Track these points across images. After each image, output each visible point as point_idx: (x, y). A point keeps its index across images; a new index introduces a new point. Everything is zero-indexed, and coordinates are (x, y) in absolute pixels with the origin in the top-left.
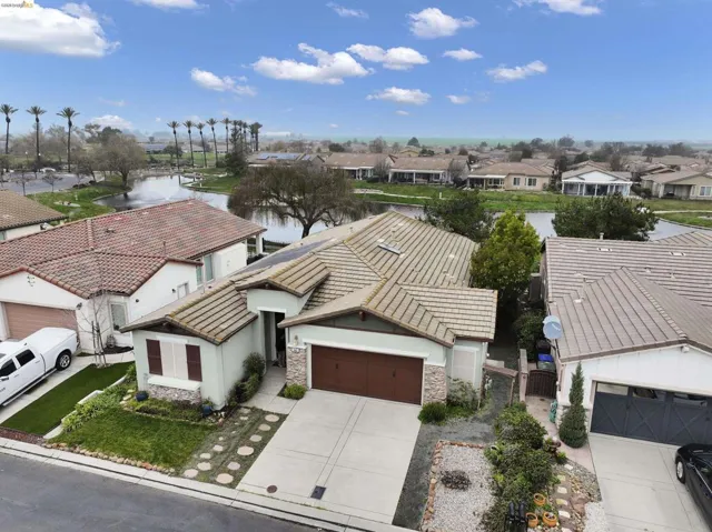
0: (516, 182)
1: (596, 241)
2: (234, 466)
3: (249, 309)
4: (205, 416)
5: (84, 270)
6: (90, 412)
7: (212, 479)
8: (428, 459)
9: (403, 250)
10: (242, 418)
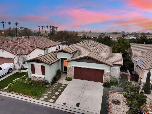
0: (114, 39)
1: (143, 44)
2: (54, 97)
3: (58, 58)
4: (46, 85)
5: (16, 49)
6: (16, 83)
7: (48, 101)
8: (107, 96)
9: (95, 46)
10: (56, 85)
